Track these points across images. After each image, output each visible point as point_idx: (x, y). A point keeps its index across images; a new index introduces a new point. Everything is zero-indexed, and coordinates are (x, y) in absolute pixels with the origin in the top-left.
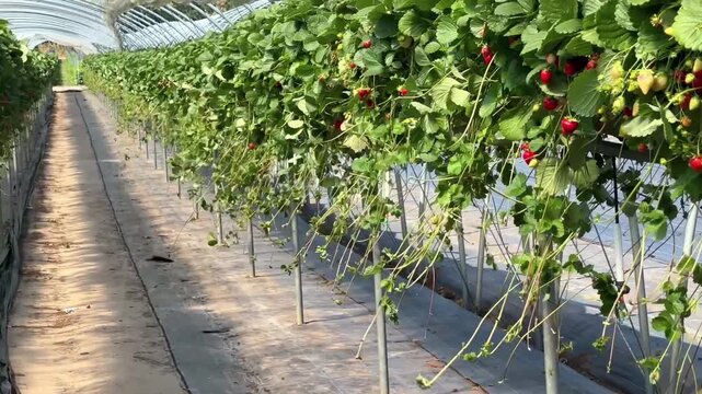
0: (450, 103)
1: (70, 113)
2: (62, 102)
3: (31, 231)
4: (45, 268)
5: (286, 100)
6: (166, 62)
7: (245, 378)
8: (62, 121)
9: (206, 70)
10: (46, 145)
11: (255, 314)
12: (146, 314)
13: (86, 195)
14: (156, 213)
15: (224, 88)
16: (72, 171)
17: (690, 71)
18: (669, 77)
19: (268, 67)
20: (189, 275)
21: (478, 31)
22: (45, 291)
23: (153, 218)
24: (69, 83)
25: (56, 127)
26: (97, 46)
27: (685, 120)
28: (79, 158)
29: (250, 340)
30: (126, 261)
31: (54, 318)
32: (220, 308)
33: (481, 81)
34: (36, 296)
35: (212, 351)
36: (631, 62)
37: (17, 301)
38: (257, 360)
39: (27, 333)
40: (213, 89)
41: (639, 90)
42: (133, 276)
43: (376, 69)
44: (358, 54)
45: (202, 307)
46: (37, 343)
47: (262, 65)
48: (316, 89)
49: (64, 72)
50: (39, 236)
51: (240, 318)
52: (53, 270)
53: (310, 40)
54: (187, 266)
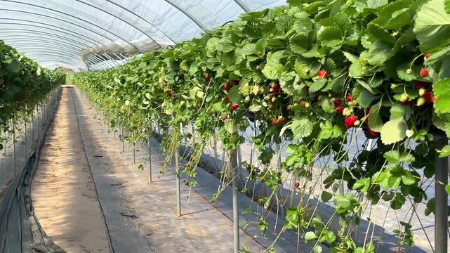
0: (196, 96)
1: (68, 96)
2: (65, 91)
3: (46, 143)
4: (50, 158)
5: (143, 93)
6: (102, 77)
7: (125, 204)
8: (64, 99)
9: (116, 80)
10: (56, 109)
11: (133, 178)
12: (89, 178)
13: (71, 129)
14: (98, 137)
15: (122, 88)
16: (65, 120)
17: (271, 87)
18: (265, 89)
19: (137, 80)
20: (108, 162)
21: (204, 69)
22: (49, 167)
23: (97, 139)
24: (69, 84)
25: (61, 101)
26: (80, 69)
27: (270, 106)
28: (69, 114)
29: (129, 188)
30: (83, 156)
31: (52, 178)
32: (119, 176)
33: (207, 88)
34: (45, 169)
35: (113, 193)
36: (251, 83)
37: (37, 171)
38: (131, 196)
39: (40, 184)
40: (118, 88)
41: (253, 93)
42: (86, 162)
43: (173, 82)
44: (166, 76)
45: (112, 175)
46: (43, 189)
47: (134, 79)
48: (153, 90)
49: (67, 79)
50: (49, 145)
51: (127, 180)
52: (54, 159)
53: (151, 70)
54: (108, 159)
